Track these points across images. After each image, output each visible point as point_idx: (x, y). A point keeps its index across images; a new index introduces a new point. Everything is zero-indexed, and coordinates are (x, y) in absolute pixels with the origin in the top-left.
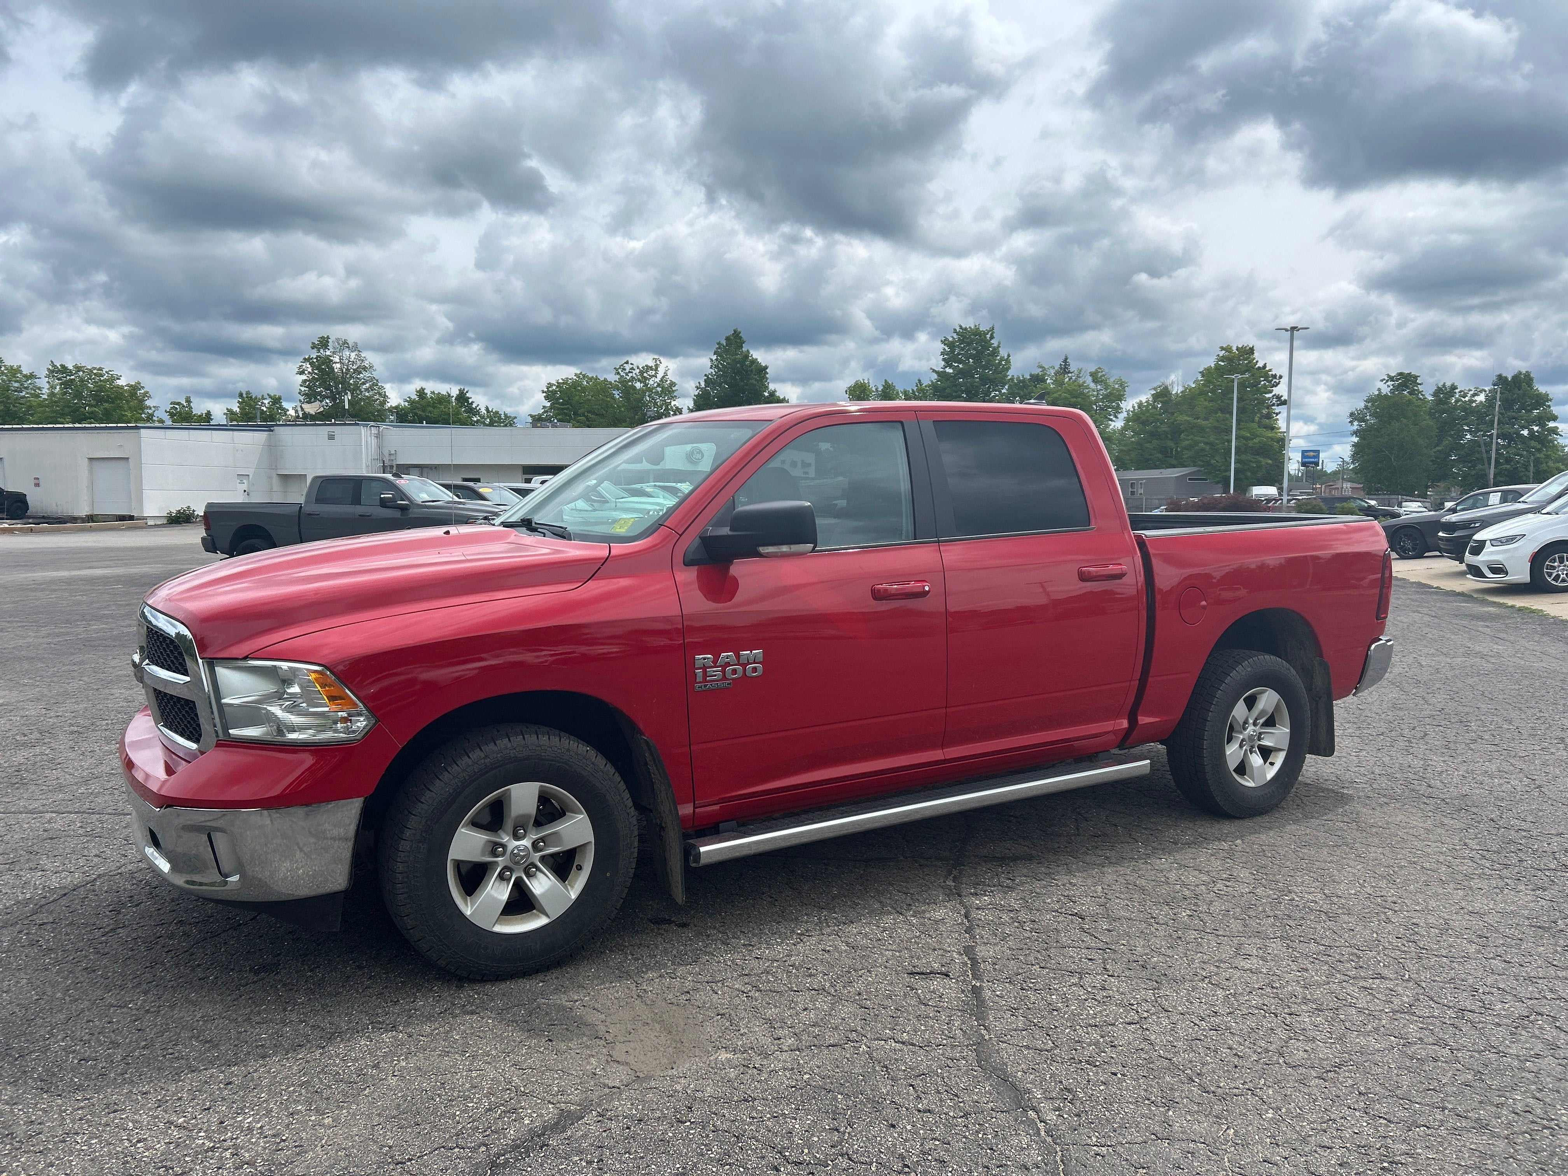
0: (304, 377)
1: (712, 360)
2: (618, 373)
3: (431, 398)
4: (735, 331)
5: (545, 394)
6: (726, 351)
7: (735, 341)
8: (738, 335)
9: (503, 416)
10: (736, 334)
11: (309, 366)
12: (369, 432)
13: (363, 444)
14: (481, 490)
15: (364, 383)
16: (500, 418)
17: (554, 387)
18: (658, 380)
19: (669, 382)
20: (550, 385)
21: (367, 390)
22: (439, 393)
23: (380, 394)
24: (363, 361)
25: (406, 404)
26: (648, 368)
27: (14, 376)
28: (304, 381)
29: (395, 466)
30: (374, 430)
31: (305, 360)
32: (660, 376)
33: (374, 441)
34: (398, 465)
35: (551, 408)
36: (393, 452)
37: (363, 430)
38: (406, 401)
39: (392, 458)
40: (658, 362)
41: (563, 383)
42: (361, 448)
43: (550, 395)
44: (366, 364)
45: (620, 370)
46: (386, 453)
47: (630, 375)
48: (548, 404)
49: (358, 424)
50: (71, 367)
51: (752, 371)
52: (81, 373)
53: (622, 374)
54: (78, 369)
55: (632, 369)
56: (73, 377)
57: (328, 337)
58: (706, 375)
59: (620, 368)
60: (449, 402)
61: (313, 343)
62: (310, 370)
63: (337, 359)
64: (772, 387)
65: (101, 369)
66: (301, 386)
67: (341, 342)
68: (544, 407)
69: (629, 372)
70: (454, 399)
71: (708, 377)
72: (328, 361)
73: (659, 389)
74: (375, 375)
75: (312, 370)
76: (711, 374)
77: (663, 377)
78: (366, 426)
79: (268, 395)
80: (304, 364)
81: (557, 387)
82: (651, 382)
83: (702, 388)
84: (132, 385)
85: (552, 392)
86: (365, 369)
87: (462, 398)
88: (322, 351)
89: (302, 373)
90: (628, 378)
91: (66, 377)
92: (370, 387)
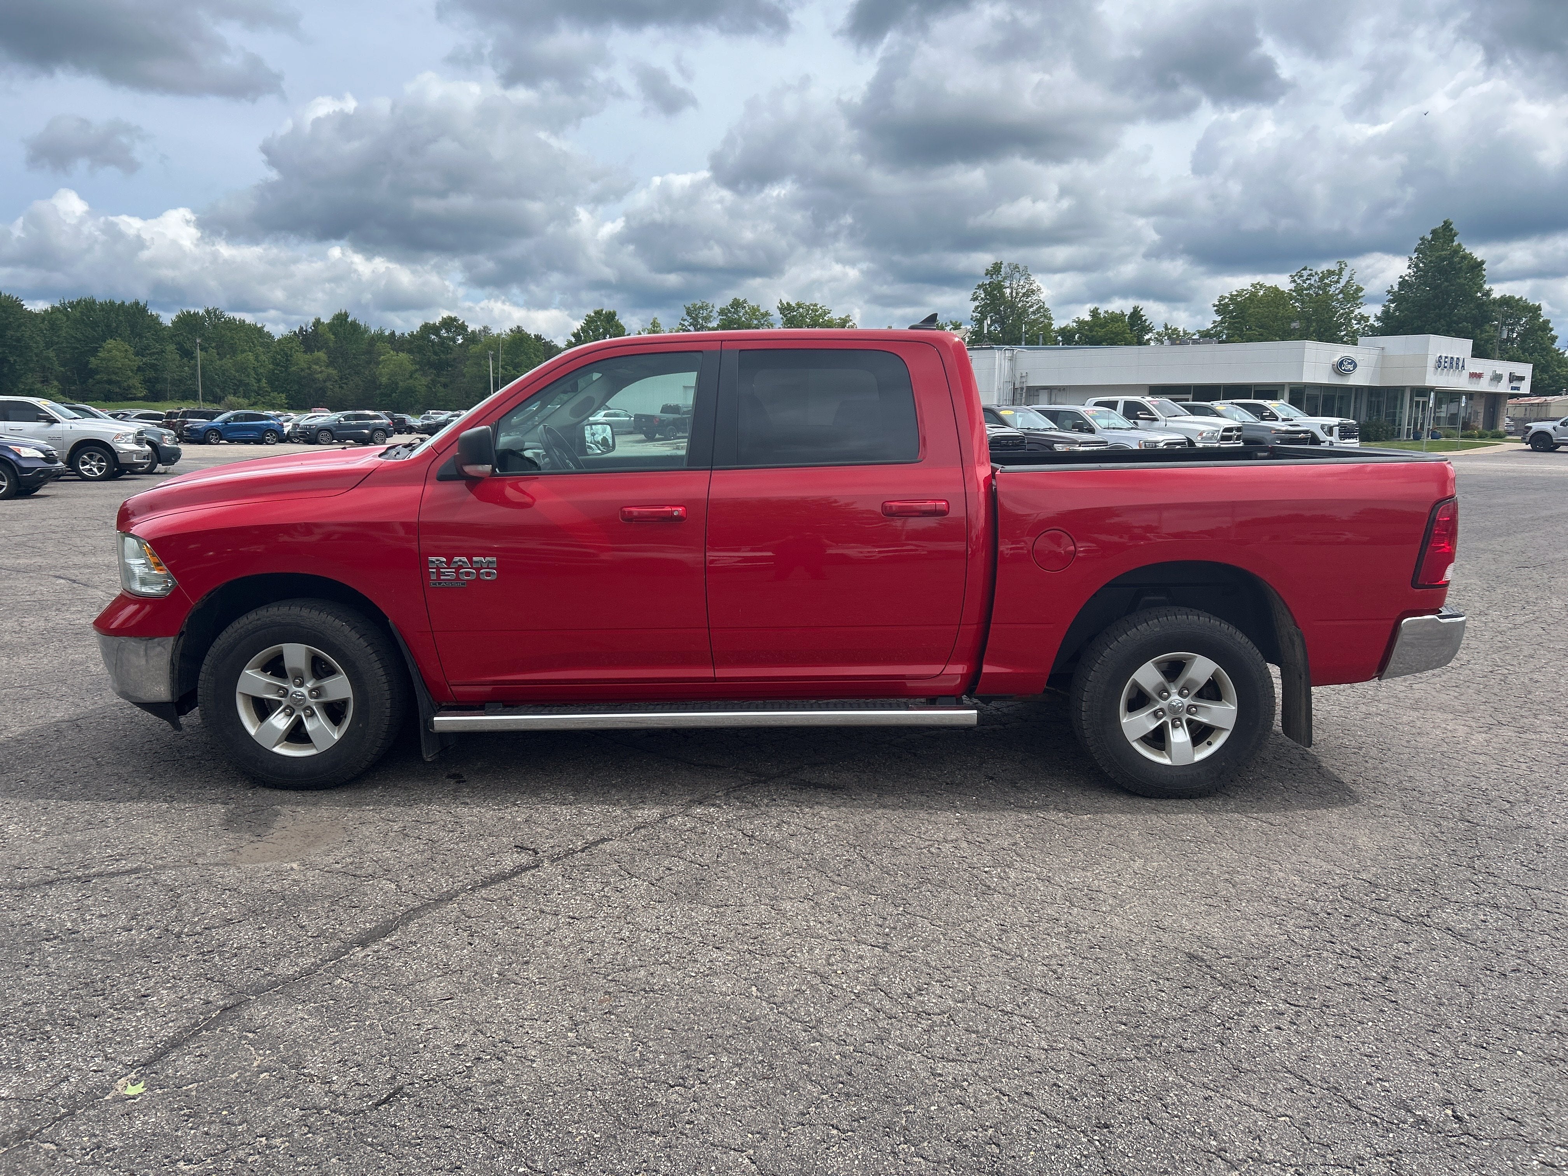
0: (977, 303)
1: (1411, 259)
2: (1294, 281)
3: (1104, 317)
4: (1445, 222)
5: (1216, 308)
6: (1432, 247)
7: (1445, 232)
8: (1448, 227)
9: (1181, 333)
10: (1447, 225)
11: (982, 292)
12: (1003, 355)
13: (997, 367)
14: (1002, 413)
15: (1031, 306)
16: (1178, 336)
17: (1227, 300)
18: (1340, 286)
19: (1355, 287)
20: (1222, 298)
21: (1034, 313)
22: (1113, 312)
23: (1045, 316)
24: (1031, 284)
25: (1075, 324)
26: (1330, 273)
27: (754, 314)
28: (977, 307)
29: (1025, 389)
30: (1008, 354)
31: (979, 287)
32: (1343, 282)
33: (1006, 364)
34: (1029, 388)
35: (1222, 322)
36: (1024, 374)
37: (997, 354)
38: (1074, 321)
39: (1024, 380)
40: (1343, 266)
41: (1237, 295)
42: (994, 372)
43: (1221, 309)
44: (1034, 287)
45: (1296, 278)
46: (1018, 376)
47: (1308, 282)
48: (1219, 319)
49: (993, 348)
50: (794, 305)
51: (1461, 268)
52: (801, 310)
53: (1299, 281)
54: (799, 305)
55: (1311, 275)
56: (795, 313)
57: (1001, 263)
58: (1401, 277)
59: (1296, 275)
60: (1123, 322)
61: (987, 270)
62: (983, 296)
63: (1007, 284)
64: (1486, 287)
65: (816, 305)
66: (973, 312)
67: (1012, 267)
68: (1215, 322)
69: (1307, 279)
70: (1127, 317)
71: (1404, 279)
72: (1000, 287)
73: (1341, 296)
74: (1042, 297)
75: (985, 296)
76: (1409, 275)
77: (1348, 282)
78: (1001, 349)
79: (951, 322)
80: (978, 291)
81: (1230, 299)
82: (1333, 289)
83: (1394, 293)
84: (843, 319)
85: (1223, 305)
86: (1033, 292)
87: (1136, 314)
88: (994, 276)
89: (975, 299)
90: (1305, 285)
91: (790, 313)
92: (1037, 310)
